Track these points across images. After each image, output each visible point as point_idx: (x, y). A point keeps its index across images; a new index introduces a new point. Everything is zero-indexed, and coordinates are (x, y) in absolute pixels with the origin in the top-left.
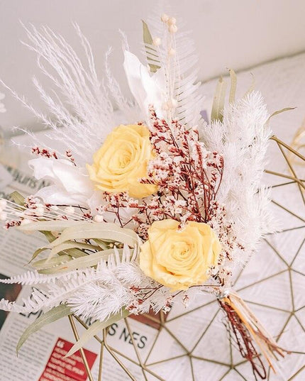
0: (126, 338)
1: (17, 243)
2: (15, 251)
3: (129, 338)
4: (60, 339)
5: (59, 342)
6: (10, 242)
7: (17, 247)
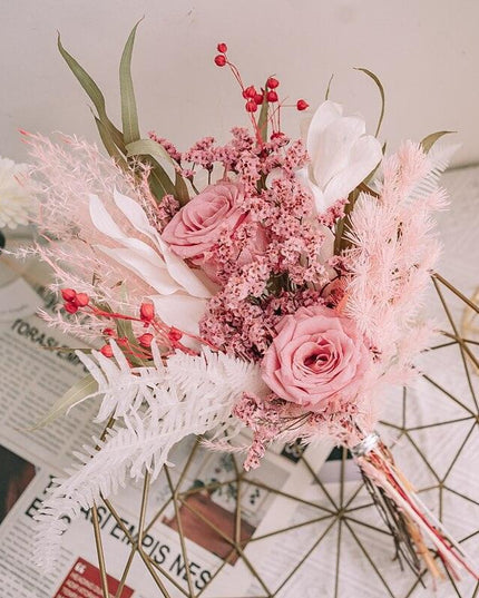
0: (179, 571)
1: (38, 405)
2: (33, 416)
3: (184, 571)
4: (80, 560)
5: (79, 564)
6: (27, 402)
7: (37, 412)
